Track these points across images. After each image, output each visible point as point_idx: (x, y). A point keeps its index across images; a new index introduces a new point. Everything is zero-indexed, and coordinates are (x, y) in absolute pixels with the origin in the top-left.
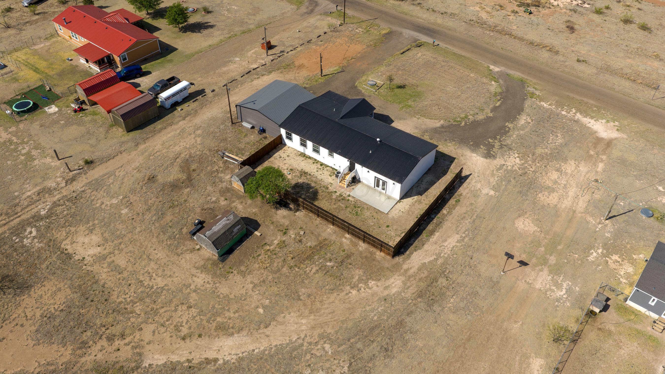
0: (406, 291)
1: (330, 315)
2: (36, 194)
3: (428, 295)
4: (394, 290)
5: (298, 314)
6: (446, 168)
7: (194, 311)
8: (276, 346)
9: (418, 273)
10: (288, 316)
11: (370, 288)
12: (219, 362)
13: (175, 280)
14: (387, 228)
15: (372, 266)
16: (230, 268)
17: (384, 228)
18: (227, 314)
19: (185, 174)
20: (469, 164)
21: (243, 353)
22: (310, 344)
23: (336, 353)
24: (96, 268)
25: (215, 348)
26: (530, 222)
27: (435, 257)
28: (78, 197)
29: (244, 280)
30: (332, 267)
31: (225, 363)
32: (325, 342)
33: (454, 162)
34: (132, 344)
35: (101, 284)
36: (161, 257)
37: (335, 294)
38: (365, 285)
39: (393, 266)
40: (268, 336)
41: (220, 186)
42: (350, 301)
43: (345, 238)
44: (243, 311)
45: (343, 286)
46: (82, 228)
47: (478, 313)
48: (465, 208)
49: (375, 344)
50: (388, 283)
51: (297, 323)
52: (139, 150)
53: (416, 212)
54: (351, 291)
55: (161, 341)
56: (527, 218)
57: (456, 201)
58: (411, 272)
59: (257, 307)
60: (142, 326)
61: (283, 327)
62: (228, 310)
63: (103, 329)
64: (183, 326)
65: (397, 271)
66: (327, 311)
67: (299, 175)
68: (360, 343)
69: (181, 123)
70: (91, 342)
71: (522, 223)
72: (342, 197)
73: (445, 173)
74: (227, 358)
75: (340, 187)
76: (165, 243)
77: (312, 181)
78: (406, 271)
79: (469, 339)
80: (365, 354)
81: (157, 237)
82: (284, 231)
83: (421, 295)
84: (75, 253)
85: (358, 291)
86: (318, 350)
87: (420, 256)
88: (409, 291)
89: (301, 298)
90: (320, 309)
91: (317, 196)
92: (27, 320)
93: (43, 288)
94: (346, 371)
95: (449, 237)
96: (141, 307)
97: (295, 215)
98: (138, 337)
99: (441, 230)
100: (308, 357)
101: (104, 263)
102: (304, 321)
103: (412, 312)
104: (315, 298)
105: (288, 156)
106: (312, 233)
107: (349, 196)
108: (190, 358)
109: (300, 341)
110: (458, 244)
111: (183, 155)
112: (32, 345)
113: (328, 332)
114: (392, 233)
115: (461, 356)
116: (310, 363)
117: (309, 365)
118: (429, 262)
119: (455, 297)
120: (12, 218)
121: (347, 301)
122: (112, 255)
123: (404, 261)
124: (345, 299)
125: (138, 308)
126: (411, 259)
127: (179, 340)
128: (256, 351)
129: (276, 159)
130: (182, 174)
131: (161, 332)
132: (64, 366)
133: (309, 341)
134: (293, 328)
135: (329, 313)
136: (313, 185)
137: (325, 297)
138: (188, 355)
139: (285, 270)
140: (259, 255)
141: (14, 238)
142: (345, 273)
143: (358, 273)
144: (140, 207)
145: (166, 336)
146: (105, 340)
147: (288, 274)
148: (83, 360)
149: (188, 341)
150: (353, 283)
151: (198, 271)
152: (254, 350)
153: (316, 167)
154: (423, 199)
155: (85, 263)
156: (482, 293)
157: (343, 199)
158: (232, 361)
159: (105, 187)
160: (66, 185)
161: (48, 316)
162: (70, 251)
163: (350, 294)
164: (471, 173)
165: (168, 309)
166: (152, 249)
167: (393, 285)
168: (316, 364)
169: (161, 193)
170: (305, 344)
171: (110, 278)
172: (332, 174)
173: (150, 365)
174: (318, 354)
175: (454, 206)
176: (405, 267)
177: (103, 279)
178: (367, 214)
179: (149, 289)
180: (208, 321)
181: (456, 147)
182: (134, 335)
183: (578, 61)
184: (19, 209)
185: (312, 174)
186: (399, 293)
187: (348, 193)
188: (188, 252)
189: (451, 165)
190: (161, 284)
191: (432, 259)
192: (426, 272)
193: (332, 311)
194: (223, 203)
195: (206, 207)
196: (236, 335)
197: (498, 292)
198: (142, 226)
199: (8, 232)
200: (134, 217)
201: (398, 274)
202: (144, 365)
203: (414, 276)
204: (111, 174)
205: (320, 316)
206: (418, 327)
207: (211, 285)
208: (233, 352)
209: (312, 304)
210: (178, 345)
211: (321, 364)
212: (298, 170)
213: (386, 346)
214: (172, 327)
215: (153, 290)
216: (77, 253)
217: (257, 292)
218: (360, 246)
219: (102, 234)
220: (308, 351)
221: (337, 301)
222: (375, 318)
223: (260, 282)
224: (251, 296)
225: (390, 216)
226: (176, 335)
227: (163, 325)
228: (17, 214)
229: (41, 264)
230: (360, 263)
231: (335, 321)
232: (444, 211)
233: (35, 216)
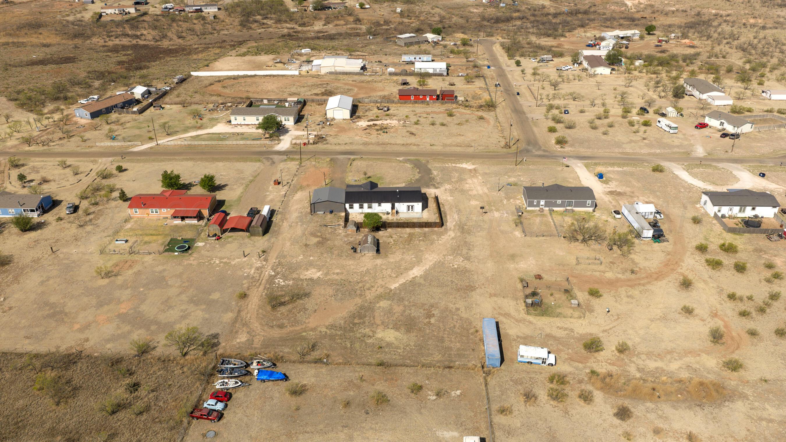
0: (457, 234)
1: (440, 250)
2: (256, 270)
3: (465, 232)
4: (453, 235)
5: (428, 254)
7: (389, 270)
8: (432, 265)
9: (455, 228)
10: (425, 256)
11: (444, 238)
12: (419, 276)
13: (369, 265)
15: (436, 233)
16: (385, 254)
18: (403, 265)
19: (319, 238)
20: (432, 193)
21: (423, 271)
23: (454, 257)
24: (329, 277)
25: (412, 274)
28: (281, 263)
29: (395, 255)
30: (423, 239)
31: (421, 275)
32: (447, 256)
33: (426, 193)
34: (379, 287)
35: (340, 280)
36: (352, 263)
37: (434, 245)
38: (441, 238)
39: (444, 230)
40: (425, 263)
42: (442, 244)
44: (407, 262)
45: (434, 242)
46: (301, 270)
50: (448, 235)
53: (434, 213)
55: (389, 282)
58: (453, 229)
59: (411, 259)
60: (376, 281)
61: (427, 259)
63: (362, 288)
64: (391, 275)
65: (447, 231)
66: (437, 250)
68: (458, 251)
70: (363, 293)
73: (428, 198)
76: (347, 259)
78: (451, 229)
80: (464, 253)
81: (341, 259)
82: (390, 237)
83: (463, 233)
84: (312, 277)
85: (441, 241)
86: (447, 259)
87: (450, 222)
89: (424, 250)
90: (434, 250)
93: (316, 291)
94: (463, 259)
96: (367, 278)
97: (388, 231)
98: (379, 284)
101: (331, 275)
102: (433, 255)
103: (465, 238)
104: (429, 248)
106: (402, 233)
108: (407, 280)
109: (438, 260)
110: (458, 216)
111: (306, 233)
112: (341, 304)
113: (445, 254)
116: (449, 263)
118: (455, 224)
119: (474, 229)
120: (260, 281)
122: (330, 271)
123: (446, 227)
126: (448, 224)
127: (395, 278)
131: (386, 280)
132: (363, 302)
133: (441, 258)
134: (432, 258)
138: (405, 280)
139: (407, 246)
140: (391, 246)
141: (274, 286)
142: (430, 238)
143: (434, 237)
144: (316, 254)
145: (389, 279)
146: (367, 290)
147: (410, 247)
148: (368, 298)
149: (399, 277)
150: (436, 240)
151: (374, 260)
152: (426, 268)
154: (431, 207)
155: (322, 278)
156: (482, 224)
157: (399, 220)
158: (423, 274)
160: (267, 262)
161: (333, 295)
162: (308, 278)
163: (439, 243)
164: (437, 195)
165: (379, 273)
166: (344, 262)
168: (451, 262)
169: (319, 247)
170: (441, 260)
171: (341, 277)
173: (395, 288)
174: (449, 260)
176: (449, 229)
177: (339, 278)
178: (415, 220)
179: (362, 272)
180: (399, 270)
182: (376, 285)
183: (431, 145)
184: (257, 278)
187: (399, 217)
188: (361, 257)
190: (365, 269)
191: (454, 222)
196: (414, 268)
197: (487, 222)
198: (328, 259)
199: (266, 285)
200: (319, 258)
202: (393, 289)
203: (455, 230)
205: (437, 252)
206: (472, 240)
207: (385, 261)
208: (420, 272)
209: (430, 250)
210: (397, 280)
211: (453, 261)
213: (468, 249)
214: (387, 277)
215: (364, 272)
217: (405, 255)
218: (425, 230)
219: (313, 268)
220: (445, 261)
221: (437, 246)
222: (456, 244)
223: (403, 253)
224: (405, 257)
225: (424, 218)
226: (393, 277)
227: (383, 278)
228: (259, 279)
229: (302, 286)
230: (432, 234)
231: (443, 250)
232: (442, 209)
233: (271, 276)
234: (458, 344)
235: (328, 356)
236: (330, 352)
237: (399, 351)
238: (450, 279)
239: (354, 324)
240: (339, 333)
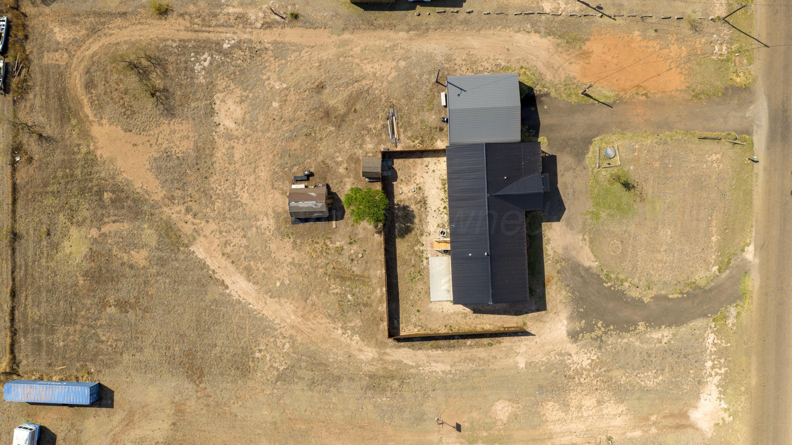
0: (367, 365)
1: (310, 330)
2: (236, 15)
3: (375, 381)
4: (362, 357)
5: (295, 309)
6: (526, 310)
7: (244, 242)
8: (264, 315)
9: (389, 362)
10: (288, 304)
11: (351, 340)
12: (227, 291)
13: (255, 206)
14: (416, 312)
15: (370, 327)
16: (292, 233)
17: (414, 309)
18: (259, 265)
19: (345, 109)
20: (548, 325)
21: (243, 299)
22: (281, 333)
23: (287, 354)
24: (220, 141)
25: (233, 279)
26: (510, 411)
27: (414, 365)
28: (258, 52)
29: (290, 251)
30: (348, 301)
31: (229, 295)
32: (289, 342)
33: (539, 313)
34: (196, 227)
35: (213, 160)
36: (262, 177)
37: (328, 321)
38: (351, 335)
39: (382, 342)
40: (266, 303)
41: (356, 150)
42: (331, 334)
43: (381, 290)
44: (269, 272)
45: (339, 321)
46: (238, 92)
47: (387, 422)
48: (487, 355)
49: (312, 373)
50: (365, 348)
51: (288, 314)
52: (341, 37)
53: (451, 321)
54: (339, 329)
55: (211, 243)
56: (513, 407)
57: (488, 344)
58: (387, 357)
59: (279, 279)
60: (210, 220)
61: (279, 307)
62: (262, 263)
63: (189, 199)
64: (230, 246)
65: (379, 347)
66: (311, 325)
67: (418, 200)
68: (305, 363)
69: (402, 34)
70: (177, 201)
71: (503, 405)
72: (421, 254)
73: (518, 313)
74: (233, 293)
75: (432, 244)
76: (274, 167)
77: (420, 216)
78: (385, 354)
79: (361, 427)
80: (300, 373)
81: (274, 156)
82: (352, 241)
83: (372, 376)
84: (217, 113)
85: (343, 333)
86: (281, 342)
87: (406, 354)
88: (369, 367)
89: (308, 301)
90: (310, 320)
91: (407, 234)
92: (156, 144)
93: (180, 125)
94: (281, 369)
95: (443, 362)
96: (220, 205)
97: (374, 235)
98: (202, 225)
99: (446, 352)
100: (272, 340)
101: (227, 143)
102: (293, 317)
103: (353, 380)
104: (315, 310)
105: (434, 171)
106: (366, 263)
107: (427, 258)
108: (216, 271)
109: (278, 327)
110: (440, 373)
111: (364, 82)
112: (147, 168)
113: (297, 339)
114: (414, 319)
115: (345, 430)
116: (269, 344)
117: (267, 345)
118: (406, 364)
119: (388, 399)
120: (204, 29)
121: (329, 332)
122: (236, 141)
123: (392, 347)
124: (329, 330)
125: (218, 204)
126: (398, 350)
127: (220, 253)
128: (251, 306)
129: (422, 164)
130: (343, 107)
131: (216, 237)
132: (153, 202)
133: (282, 332)
134: (283, 315)
135: (311, 328)
136: (416, 221)
137: (321, 316)
138: (217, 267)
139: (320, 271)
140: (318, 243)
141: (192, 54)
142: (350, 313)
143: (358, 322)
144: (288, 111)
145: (217, 242)
146: (185, 207)
147: (318, 276)
148: (165, 209)
149: (224, 258)
150: (346, 325)
151: (272, 214)
152: (250, 304)
153: (439, 205)
154: (471, 316)
155: (218, 130)
156: (406, 415)
157: (419, 257)
158: (234, 298)
159: (283, 61)
160: (261, 28)
161: (169, 154)
162: (216, 107)
163: (336, 330)
164: (535, 334)
165: (233, 224)
166: (263, 163)
167: (366, 353)
168: (271, 348)
169: (313, 112)
170: (279, 331)
171: (221, 161)
172: (441, 225)
173: (193, 251)
174: (278, 345)
175: (483, 346)
176: (388, 350)
177: (217, 157)
178: (420, 286)
179: (234, 196)
180: (245, 258)
181: (564, 301)
182: (202, 221)
184: (214, 23)
185: (428, 209)
186: (362, 361)
187: (429, 255)
188: (280, 192)
189: (533, 312)
190: (244, 201)
191: (411, 363)
192: (394, 368)
193: (314, 329)
194: (341, 170)
195: (328, 161)
196: (251, 284)
197: (415, 425)
198: (274, 134)
199: (193, 42)
200: (277, 118)
201: (378, 350)
202: (190, 248)
203: (384, 362)
204: (299, 48)
205: (304, 324)
206: (345, 391)
207: (269, 234)
208: (239, 293)
209: (308, 312)
210: (217, 255)
211: (273, 351)
212: (423, 194)
213: (315, 381)
214: (224, 239)
215: (236, 200)
216: (219, 115)
217: (289, 269)
218: (382, 306)
219: (245, 112)
220: (275, 337)
221: (324, 326)
222: (331, 360)
223: (298, 264)
224: (283, 268)
225: (431, 305)
226: (221, 248)
227: (221, 232)
228: (210, 26)
229: (192, 100)
230: (367, 317)
231: (308, 336)
232: (469, 342)
233: (218, 44)
234: (62, 344)
235: (30, 160)
236: (35, 164)
237: (43, 261)
238: (219, 343)
239: (100, 193)
240: (78, 172)
